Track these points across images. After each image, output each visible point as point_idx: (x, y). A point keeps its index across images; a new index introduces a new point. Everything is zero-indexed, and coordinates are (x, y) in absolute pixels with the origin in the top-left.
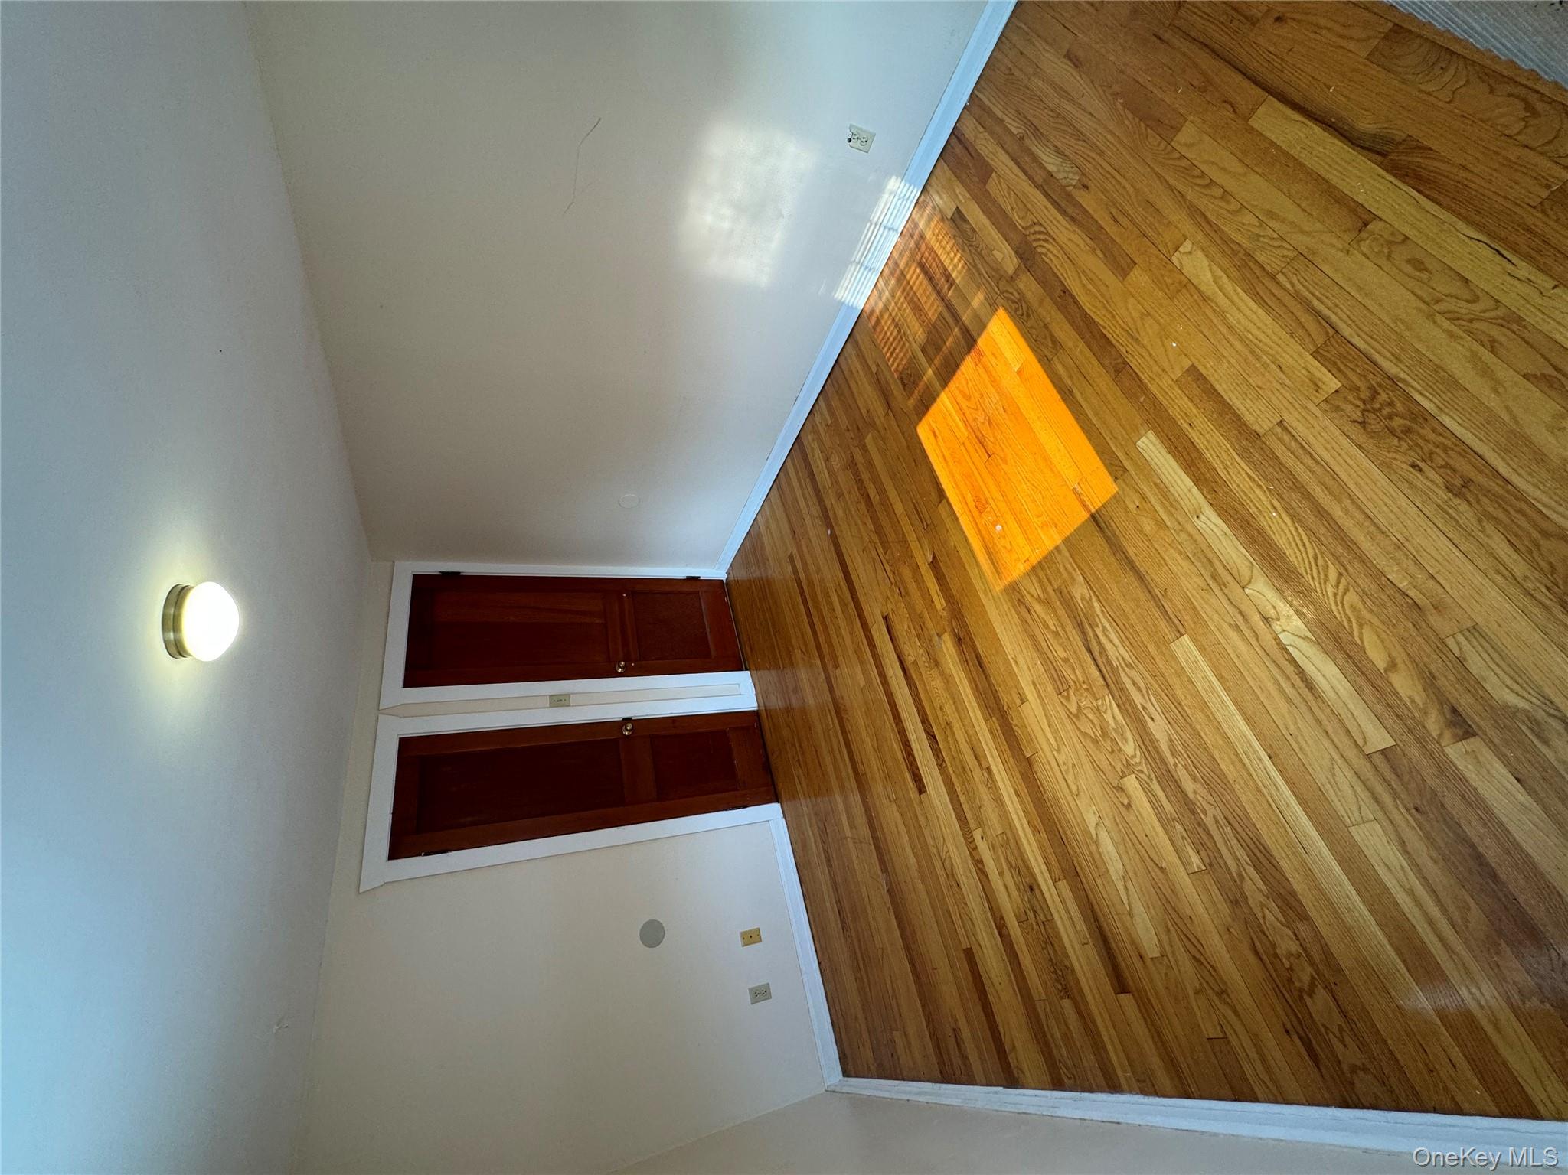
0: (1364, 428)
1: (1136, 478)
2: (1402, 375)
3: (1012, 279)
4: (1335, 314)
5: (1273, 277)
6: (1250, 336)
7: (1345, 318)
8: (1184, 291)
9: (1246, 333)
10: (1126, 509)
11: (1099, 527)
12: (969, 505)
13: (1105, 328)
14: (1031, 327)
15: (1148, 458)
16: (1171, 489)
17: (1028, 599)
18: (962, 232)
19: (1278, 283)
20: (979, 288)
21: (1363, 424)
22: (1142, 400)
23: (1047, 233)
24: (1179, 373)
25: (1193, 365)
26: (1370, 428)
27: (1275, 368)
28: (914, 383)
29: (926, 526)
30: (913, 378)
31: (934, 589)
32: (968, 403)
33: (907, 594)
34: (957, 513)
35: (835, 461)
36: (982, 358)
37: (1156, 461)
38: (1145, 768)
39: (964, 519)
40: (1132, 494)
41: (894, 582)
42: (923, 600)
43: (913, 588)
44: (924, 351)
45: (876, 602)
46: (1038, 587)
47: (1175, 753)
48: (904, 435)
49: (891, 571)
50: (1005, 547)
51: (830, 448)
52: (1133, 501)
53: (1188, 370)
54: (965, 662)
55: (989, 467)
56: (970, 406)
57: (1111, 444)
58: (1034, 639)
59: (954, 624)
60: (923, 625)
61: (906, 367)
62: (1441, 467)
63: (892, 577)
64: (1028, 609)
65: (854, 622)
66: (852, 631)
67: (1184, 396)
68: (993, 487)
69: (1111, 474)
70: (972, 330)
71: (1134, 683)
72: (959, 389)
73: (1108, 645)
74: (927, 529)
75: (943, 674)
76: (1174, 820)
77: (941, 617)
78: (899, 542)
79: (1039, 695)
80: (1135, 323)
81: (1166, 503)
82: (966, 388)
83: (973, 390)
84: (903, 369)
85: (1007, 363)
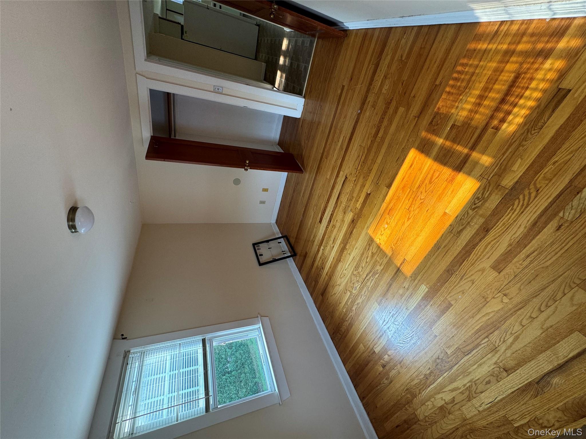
0: (437, 358)
1: (413, 285)
2: (453, 371)
3: (498, 186)
4: (472, 356)
5: (487, 337)
6: (464, 327)
7: (470, 359)
8: (484, 300)
9: (465, 325)
10: (403, 283)
11: (396, 273)
12: (390, 206)
13: (467, 261)
14: (468, 213)
15: (419, 289)
16: (412, 299)
17: (371, 248)
19: (484, 338)
20: (494, 157)
22: (438, 284)
23: (528, 205)
24: (449, 299)
25: (452, 305)
26: (437, 360)
27: (453, 335)
28: (434, 130)
29: (377, 183)
30: (437, 127)
31: (361, 200)
32: (428, 183)
33: (356, 185)
34: (386, 200)
35: (387, 86)
36: (450, 183)
37: (419, 293)
38: (352, 296)
39: (384, 205)
40: (408, 284)
41: (357, 174)
42: (357, 196)
43: (358, 187)
44: (453, 126)
45: (348, 168)
46: (375, 251)
47: (358, 304)
48: (408, 140)
49: (359, 170)
50: (381, 232)
51: (392, 73)
52: (406, 285)
53: (450, 303)
54: (349, 226)
55: (405, 210)
56: (427, 186)
57: (422, 273)
58: (363, 254)
59: (356, 216)
60: (351, 200)
61: (442, 116)
62: (430, 374)
63: (358, 171)
64: (369, 249)
65: (339, 159)
66: (337, 159)
67: (441, 302)
68: (397, 217)
69: (412, 275)
70: (467, 165)
71: (365, 291)
72: (433, 174)
73: (370, 282)
74: (377, 184)
75: (344, 217)
76: (348, 305)
77: (355, 209)
78: (368, 168)
79: (353, 260)
80: (470, 277)
81: (407, 298)
82: (435, 178)
83: (434, 184)
84: (441, 113)
85: (450, 202)
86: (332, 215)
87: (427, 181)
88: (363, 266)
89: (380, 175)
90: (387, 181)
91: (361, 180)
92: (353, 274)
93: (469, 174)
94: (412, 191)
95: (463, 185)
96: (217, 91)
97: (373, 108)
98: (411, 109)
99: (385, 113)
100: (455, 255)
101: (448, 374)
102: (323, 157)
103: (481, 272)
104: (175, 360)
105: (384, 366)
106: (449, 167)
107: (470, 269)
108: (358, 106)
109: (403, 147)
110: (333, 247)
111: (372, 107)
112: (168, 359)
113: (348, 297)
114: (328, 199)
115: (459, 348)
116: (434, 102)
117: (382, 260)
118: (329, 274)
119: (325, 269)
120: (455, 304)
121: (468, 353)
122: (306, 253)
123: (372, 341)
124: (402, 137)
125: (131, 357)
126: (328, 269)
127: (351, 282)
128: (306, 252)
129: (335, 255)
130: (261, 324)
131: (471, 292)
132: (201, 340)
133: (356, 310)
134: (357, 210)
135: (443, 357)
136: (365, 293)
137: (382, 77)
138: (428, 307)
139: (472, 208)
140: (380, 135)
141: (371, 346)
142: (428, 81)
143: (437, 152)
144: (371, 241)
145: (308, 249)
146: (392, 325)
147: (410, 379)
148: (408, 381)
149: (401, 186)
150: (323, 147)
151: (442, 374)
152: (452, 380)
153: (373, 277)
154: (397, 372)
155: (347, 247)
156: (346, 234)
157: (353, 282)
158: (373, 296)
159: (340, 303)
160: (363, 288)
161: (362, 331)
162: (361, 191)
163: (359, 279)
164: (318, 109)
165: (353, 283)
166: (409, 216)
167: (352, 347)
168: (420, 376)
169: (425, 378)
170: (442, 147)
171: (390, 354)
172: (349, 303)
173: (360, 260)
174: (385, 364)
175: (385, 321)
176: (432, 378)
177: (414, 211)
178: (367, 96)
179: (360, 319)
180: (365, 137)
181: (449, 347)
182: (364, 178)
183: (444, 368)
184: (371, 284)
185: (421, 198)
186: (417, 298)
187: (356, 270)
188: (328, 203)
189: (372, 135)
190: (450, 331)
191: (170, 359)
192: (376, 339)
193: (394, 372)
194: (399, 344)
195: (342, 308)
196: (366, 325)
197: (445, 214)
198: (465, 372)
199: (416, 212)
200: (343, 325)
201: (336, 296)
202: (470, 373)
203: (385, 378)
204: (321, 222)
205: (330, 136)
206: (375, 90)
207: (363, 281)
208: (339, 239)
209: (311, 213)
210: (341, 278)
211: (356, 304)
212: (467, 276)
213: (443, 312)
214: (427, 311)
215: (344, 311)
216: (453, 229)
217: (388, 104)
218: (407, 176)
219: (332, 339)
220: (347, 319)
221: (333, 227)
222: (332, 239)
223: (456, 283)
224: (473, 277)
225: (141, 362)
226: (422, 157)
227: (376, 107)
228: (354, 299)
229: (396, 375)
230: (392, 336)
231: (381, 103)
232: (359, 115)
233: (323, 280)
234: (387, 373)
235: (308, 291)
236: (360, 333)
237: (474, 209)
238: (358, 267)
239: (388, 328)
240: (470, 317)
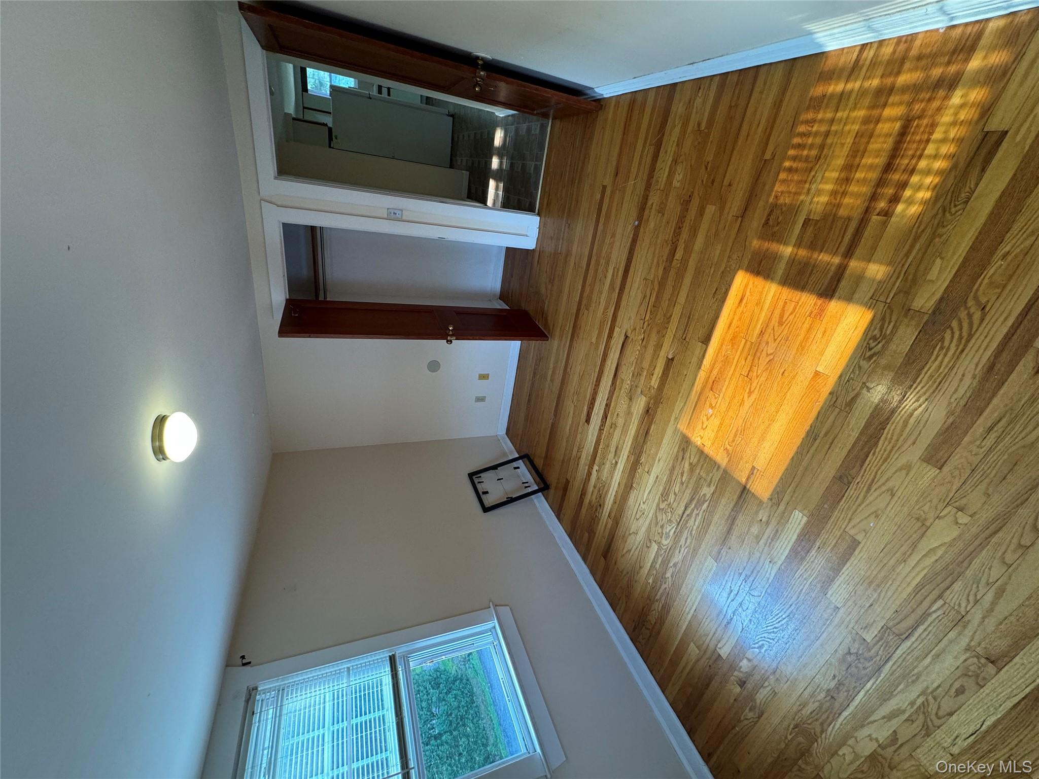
0: (847, 654)
1: (776, 515)
2: (882, 675)
3: (907, 311)
4: (917, 640)
5: (940, 597)
6: (890, 582)
7: (915, 646)
8: (919, 524)
9: (891, 580)
10: (757, 512)
11: (741, 495)
12: (712, 374)
13: (874, 454)
14: (860, 367)
15: (790, 521)
16: (778, 541)
17: (687, 455)
18: (964, 176)
19: (935, 601)
20: (889, 263)
21: (849, 653)
22: (826, 506)
23: (970, 336)
24: (852, 532)
25: (859, 543)
26: (848, 657)
27: (871, 602)
28: (774, 234)
29: (683, 338)
30: (777, 228)
31: (659, 371)
32: (777, 324)
33: (646, 347)
34: (703, 365)
35: (679, 174)
36: (818, 318)
37: (791, 527)
38: (662, 552)
39: (702, 375)
40: (767, 514)
41: (645, 328)
42: (650, 366)
43: (650, 350)
44: (807, 222)
45: (628, 320)
46: (696, 460)
47: (675, 565)
48: (729, 257)
49: (648, 320)
50: (703, 423)
51: (685, 154)
52: (763, 515)
53: (855, 539)
54: (641, 422)
55: (740, 379)
56: (775, 330)
57: (790, 488)
58: (673, 468)
59: (652, 401)
60: (639, 374)
61: (784, 209)
62: (838, 688)
63: (646, 324)
64: (683, 458)
65: (610, 306)
66: (606, 309)
67: (836, 539)
68: (730, 393)
69: (772, 495)
70: (843, 283)
71: (686, 539)
72: (784, 307)
73: (693, 519)
74: (683, 340)
75: (629, 407)
76: (656, 569)
77: (650, 389)
78: (665, 315)
79: (655, 482)
80: (884, 484)
81: (770, 541)
82: (788, 314)
83: (789, 325)
84: (781, 205)
85: (822, 353)
86: (608, 406)
87: (774, 321)
88: (677, 490)
89: (688, 323)
90: (701, 332)
91: (654, 338)
92: (660, 509)
93: (849, 298)
94: (749, 343)
95: (842, 319)
96: (393, 216)
97: (660, 215)
98: (728, 205)
99: (682, 218)
100: (849, 446)
101: (873, 684)
102: (582, 307)
103: (904, 472)
104: (340, 700)
105: (742, 684)
106: (812, 291)
107: (883, 467)
108: (634, 214)
109: (721, 270)
110: (616, 463)
111: (659, 213)
112: (327, 699)
113: (654, 553)
114: (597, 379)
115: (888, 628)
116: (767, 188)
117: (711, 475)
118: (613, 515)
119: (606, 506)
120: (865, 540)
121: (907, 634)
122: (567, 482)
123: (711, 634)
124: (718, 252)
125: (259, 700)
126: (610, 506)
127: (657, 524)
128: (567, 479)
129: (622, 478)
130: (496, 621)
131: (893, 511)
132: (388, 658)
133: (672, 576)
134: (652, 391)
135: (858, 649)
136: (686, 542)
137: (669, 163)
138: (813, 552)
139: (866, 357)
140: (678, 255)
141: (712, 646)
142: (751, 157)
143: (785, 269)
144: (685, 443)
145: (569, 474)
146: (747, 598)
147: (798, 703)
148: (795, 709)
149: (729, 337)
150: (579, 291)
151: (862, 686)
152: (885, 695)
153: (697, 510)
154: (771, 692)
155: (643, 460)
156: (638, 436)
157: (660, 524)
158: (703, 546)
159: (641, 568)
160: (681, 532)
161: (690, 616)
162: (655, 355)
163: (671, 517)
164: (564, 229)
165: (662, 527)
166: (750, 388)
167: (674, 651)
168: (819, 693)
169: (828, 698)
170: (792, 261)
171: (750, 657)
172: (658, 566)
173: (669, 481)
174: (744, 679)
175: (732, 591)
176: (842, 696)
177: (757, 377)
178: (648, 196)
179: (684, 593)
180: (652, 263)
181: (867, 627)
182: (658, 332)
183: (864, 672)
184: (697, 523)
185: (767, 353)
186: (788, 539)
187: (663, 501)
188: (599, 385)
189: (665, 258)
190: (864, 594)
191: (331, 698)
192: (719, 629)
193: (765, 692)
194: (766, 635)
195: (645, 576)
196: (697, 603)
197: (817, 374)
198: (908, 676)
199: (763, 379)
200: (652, 609)
201: (631, 554)
202: (919, 676)
203: (748, 708)
204: (589, 422)
205: (590, 271)
206: (659, 184)
207: (681, 520)
208: (624, 447)
209: (569, 407)
210: (637, 520)
211: (672, 565)
212: (879, 483)
213: (844, 559)
214: (812, 560)
215: (651, 581)
216: (837, 399)
217: (686, 204)
218: (736, 318)
219: (632, 640)
220: (658, 597)
221: (611, 428)
222: (613, 449)
223: (859, 500)
224: (890, 484)
225: (279, 708)
226: (759, 282)
227: (666, 212)
228: (668, 556)
229: (769, 699)
230: (750, 620)
231: (673, 205)
232: (637, 229)
233: (603, 527)
234: (751, 697)
235: (578, 552)
236: (687, 623)
237: (870, 357)
238: (668, 494)
239: (741, 604)
240: (899, 563)
